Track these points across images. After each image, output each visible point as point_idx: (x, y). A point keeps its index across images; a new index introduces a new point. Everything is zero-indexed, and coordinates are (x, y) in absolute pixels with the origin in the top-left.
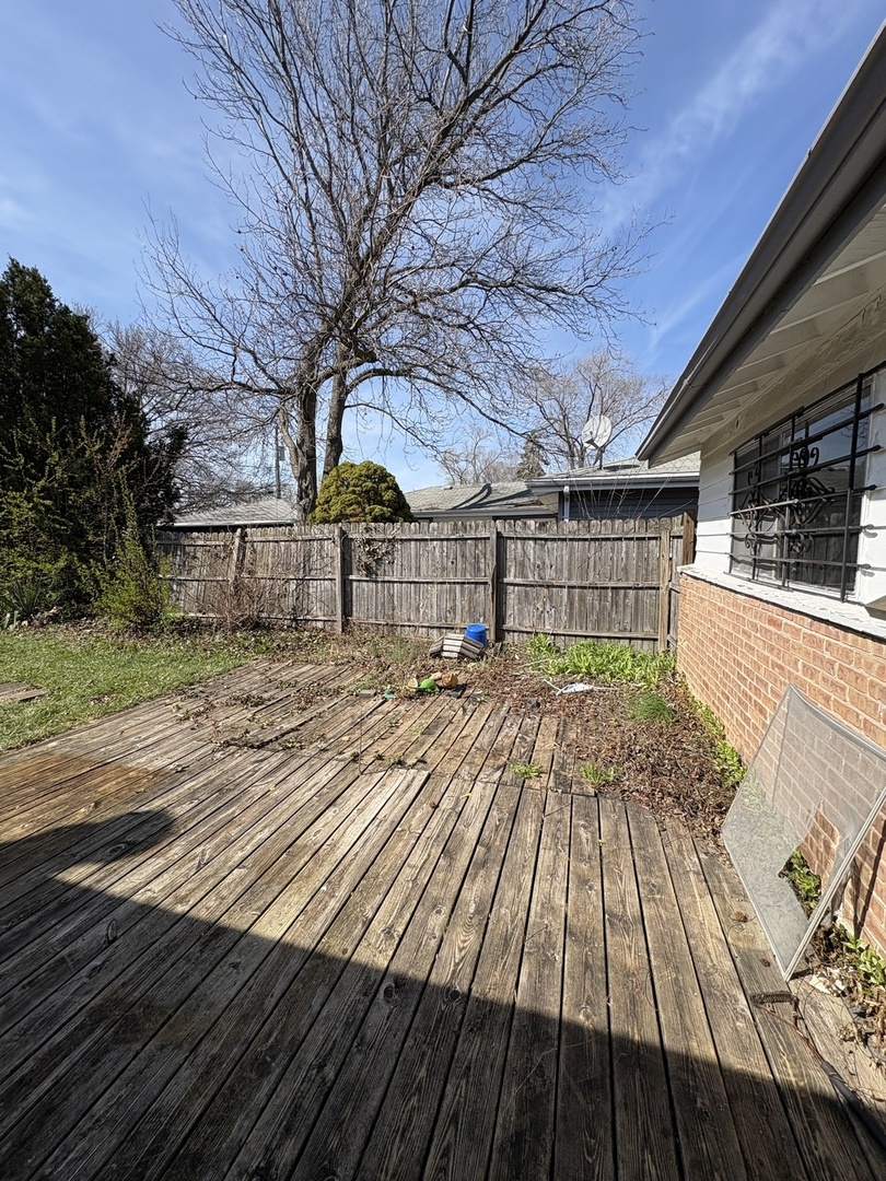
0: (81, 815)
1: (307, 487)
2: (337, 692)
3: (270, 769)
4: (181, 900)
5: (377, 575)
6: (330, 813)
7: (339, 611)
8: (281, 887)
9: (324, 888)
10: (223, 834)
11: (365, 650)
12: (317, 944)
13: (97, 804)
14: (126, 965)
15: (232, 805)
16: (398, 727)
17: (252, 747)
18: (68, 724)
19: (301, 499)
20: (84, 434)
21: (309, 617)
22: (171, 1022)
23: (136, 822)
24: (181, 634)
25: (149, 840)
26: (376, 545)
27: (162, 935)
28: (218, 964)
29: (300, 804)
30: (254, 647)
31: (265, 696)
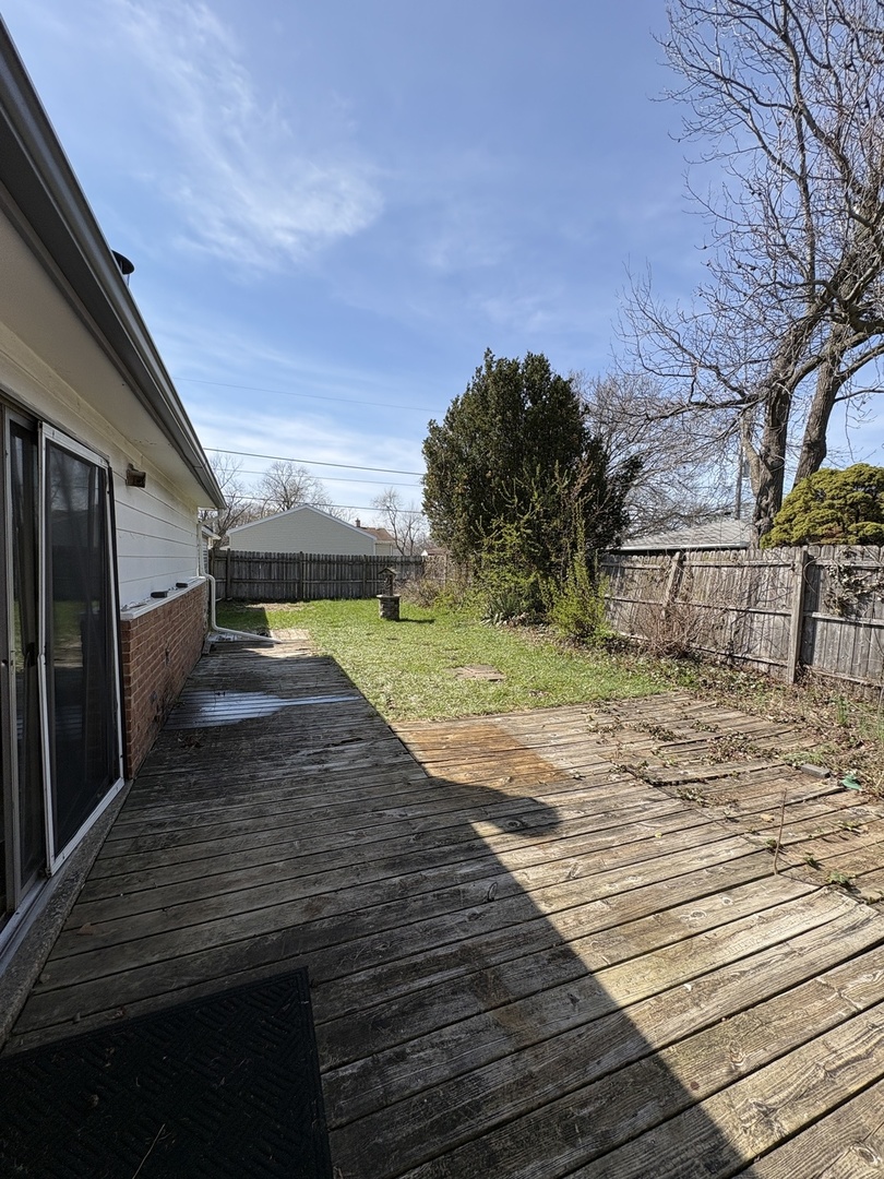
0: (497, 783)
1: (767, 505)
2: (769, 756)
3: (661, 813)
4: (547, 900)
5: (858, 615)
6: (720, 899)
7: (792, 656)
8: (638, 950)
9: (688, 986)
10: (597, 858)
11: (825, 712)
12: (664, 1047)
13: (511, 779)
14: (493, 928)
15: (613, 833)
16: (857, 834)
17: (648, 781)
18: (511, 707)
19: (759, 518)
20: (556, 475)
21: (747, 656)
22: (510, 1006)
23: (532, 808)
24: (609, 650)
25: (539, 829)
26: (860, 576)
27: (525, 921)
28: (560, 985)
29: (684, 870)
30: (677, 678)
31: (677, 732)
